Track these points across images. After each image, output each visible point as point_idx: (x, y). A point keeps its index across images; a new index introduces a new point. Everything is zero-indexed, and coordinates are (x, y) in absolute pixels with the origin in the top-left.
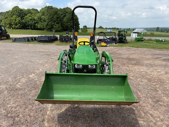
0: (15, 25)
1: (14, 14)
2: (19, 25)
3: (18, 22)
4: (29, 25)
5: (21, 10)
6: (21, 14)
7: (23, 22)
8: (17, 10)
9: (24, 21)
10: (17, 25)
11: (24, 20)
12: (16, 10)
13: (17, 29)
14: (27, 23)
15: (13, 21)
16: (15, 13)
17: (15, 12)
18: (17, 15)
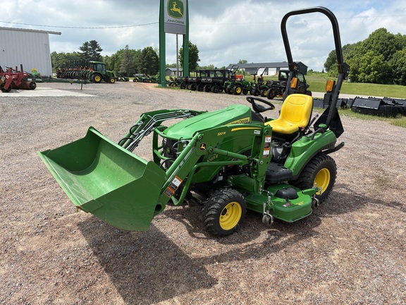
0: (365, 72)
1: (370, 48)
2: (376, 72)
3: (374, 67)
4: (400, 75)
5: (392, 37)
6: (387, 46)
7: (387, 66)
8: (381, 37)
9: (389, 64)
10: (369, 74)
11: (392, 60)
12: (379, 37)
13: (368, 82)
14: (398, 68)
15: (363, 64)
16: (373, 46)
17: (375, 42)
18: (377, 49)
